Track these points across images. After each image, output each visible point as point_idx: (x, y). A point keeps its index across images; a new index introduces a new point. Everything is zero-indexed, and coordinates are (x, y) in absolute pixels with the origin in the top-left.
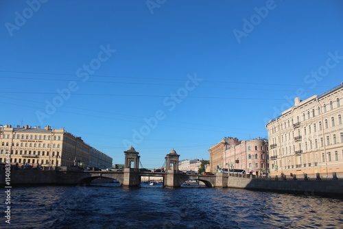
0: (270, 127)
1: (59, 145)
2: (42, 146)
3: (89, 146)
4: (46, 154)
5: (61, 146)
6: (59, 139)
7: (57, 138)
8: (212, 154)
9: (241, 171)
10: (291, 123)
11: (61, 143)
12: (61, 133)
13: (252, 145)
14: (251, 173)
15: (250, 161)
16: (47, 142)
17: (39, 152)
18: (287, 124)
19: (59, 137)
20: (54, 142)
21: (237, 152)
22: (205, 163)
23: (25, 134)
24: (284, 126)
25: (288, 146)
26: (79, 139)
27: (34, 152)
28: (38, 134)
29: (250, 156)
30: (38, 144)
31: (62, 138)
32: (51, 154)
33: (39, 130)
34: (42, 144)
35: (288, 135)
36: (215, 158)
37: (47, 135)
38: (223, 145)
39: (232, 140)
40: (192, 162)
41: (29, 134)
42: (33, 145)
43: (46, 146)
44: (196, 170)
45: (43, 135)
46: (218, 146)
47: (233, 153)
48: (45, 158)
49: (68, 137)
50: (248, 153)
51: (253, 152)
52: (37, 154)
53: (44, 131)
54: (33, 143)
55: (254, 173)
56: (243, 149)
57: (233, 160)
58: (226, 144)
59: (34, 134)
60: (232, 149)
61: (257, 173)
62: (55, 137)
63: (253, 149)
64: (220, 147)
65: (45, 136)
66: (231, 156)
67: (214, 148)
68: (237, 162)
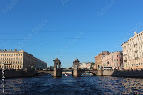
0: (123, 46)
1: (21, 58)
2: (13, 59)
3: (35, 58)
4: (15, 62)
5: (22, 59)
6: (21, 55)
7: (20, 55)
8: (96, 59)
9: (110, 67)
10: (133, 44)
11: (22, 57)
12: (22, 52)
13: (115, 55)
14: (115, 68)
15: (114, 62)
16: (15, 57)
17: (12, 62)
18: (131, 45)
19: (21, 54)
20: (19, 57)
21: (108, 58)
22: (93, 64)
23: (5, 54)
24: (130, 45)
25: (132, 55)
26: (31, 55)
27: (10, 62)
28: (11, 53)
29: (114, 60)
30: (11, 58)
31: (22, 55)
32: (18, 63)
33: (11, 51)
34: (13, 58)
35: (131, 50)
36: (98, 61)
37: (15, 53)
39: (106, 53)
40: (87, 64)
41: (7, 54)
42: (9, 59)
43: (15, 59)
44: (89, 68)
45: (13, 53)
47: (106, 59)
48: (15, 65)
49: (25, 54)
50: (114, 58)
51: (116, 58)
52: (11, 63)
53: (14, 52)
54: (9, 58)
55: (117, 69)
56: (111, 57)
57: (107, 62)
58: (103, 54)
59: (9, 54)
60: (106, 57)
61: (118, 68)
62: (19, 54)
64: (100, 56)
65: (14, 54)
66: (106, 60)
67: (97, 57)
68: (108, 63)
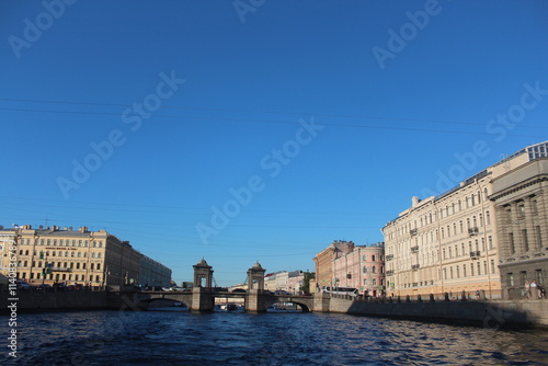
0: (386, 231)
1: (99, 254)
2: (76, 255)
3: (138, 253)
4: (81, 265)
5: (103, 256)
6: (100, 246)
7: (98, 245)
8: (318, 264)
9: (352, 290)
11: (103, 251)
12: (103, 237)
13: (368, 253)
14: (366, 292)
15: (364, 275)
16: (83, 250)
17: (72, 264)
18: (404, 230)
19: (101, 243)
20: (93, 249)
21: (350, 263)
22: (309, 276)
23: (52, 238)
26: (126, 244)
27: (65, 264)
28: (71, 239)
29: (365, 270)
30: (70, 252)
31: (104, 245)
32: (89, 266)
33: (71, 232)
34: (76, 252)
36: (322, 270)
37: (84, 240)
38: (331, 252)
39: (346, 246)
40: (291, 275)
41: (58, 239)
42: (63, 254)
43: (82, 255)
44: (297, 287)
45: (77, 239)
46: (325, 253)
47: (344, 264)
48: (80, 272)
49: (112, 242)
50: (363, 264)
51: (369, 264)
52: (69, 266)
53: (78, 234)
54: (64, 252)
55: (371, 293)
56: (356, 260)
57: (345, 274)
58: (336, 250)
59: (65, 239)
60: (343, 258)
61: (375, 292)
62: (95, 243)
63: (369, 259)
64: (329, 255)
65: (80, 242)
66: (342, 269)
67: (320, 256)
68: (349, 276)
